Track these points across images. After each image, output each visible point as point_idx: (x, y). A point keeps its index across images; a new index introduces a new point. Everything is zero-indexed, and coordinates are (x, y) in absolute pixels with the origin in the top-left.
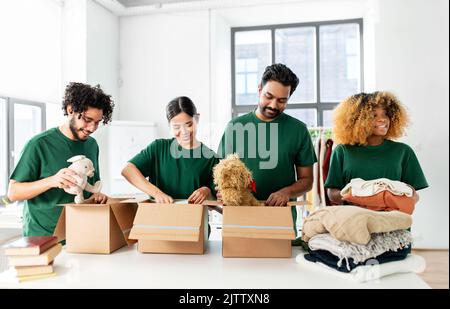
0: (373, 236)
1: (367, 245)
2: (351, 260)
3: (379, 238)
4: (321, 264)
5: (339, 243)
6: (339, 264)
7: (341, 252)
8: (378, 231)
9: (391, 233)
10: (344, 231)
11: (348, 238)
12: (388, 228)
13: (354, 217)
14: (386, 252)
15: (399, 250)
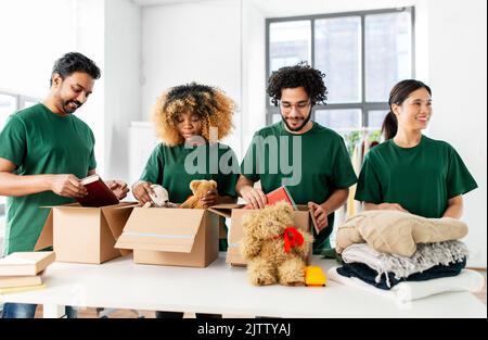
0: (420, 246)
1: (411, 258)
2: (392, 275)
3: (427, 249)
4: (356, 279)
5: (377, 254)
6: (378, 279)
7: (380, 265)
8: (426, 241)
9: (442, 243)
10: (384, 240)
11: (388, 248)
12: (438, 237)
13: (396, 223)
14: (435, 267)
15: (451, 263)
